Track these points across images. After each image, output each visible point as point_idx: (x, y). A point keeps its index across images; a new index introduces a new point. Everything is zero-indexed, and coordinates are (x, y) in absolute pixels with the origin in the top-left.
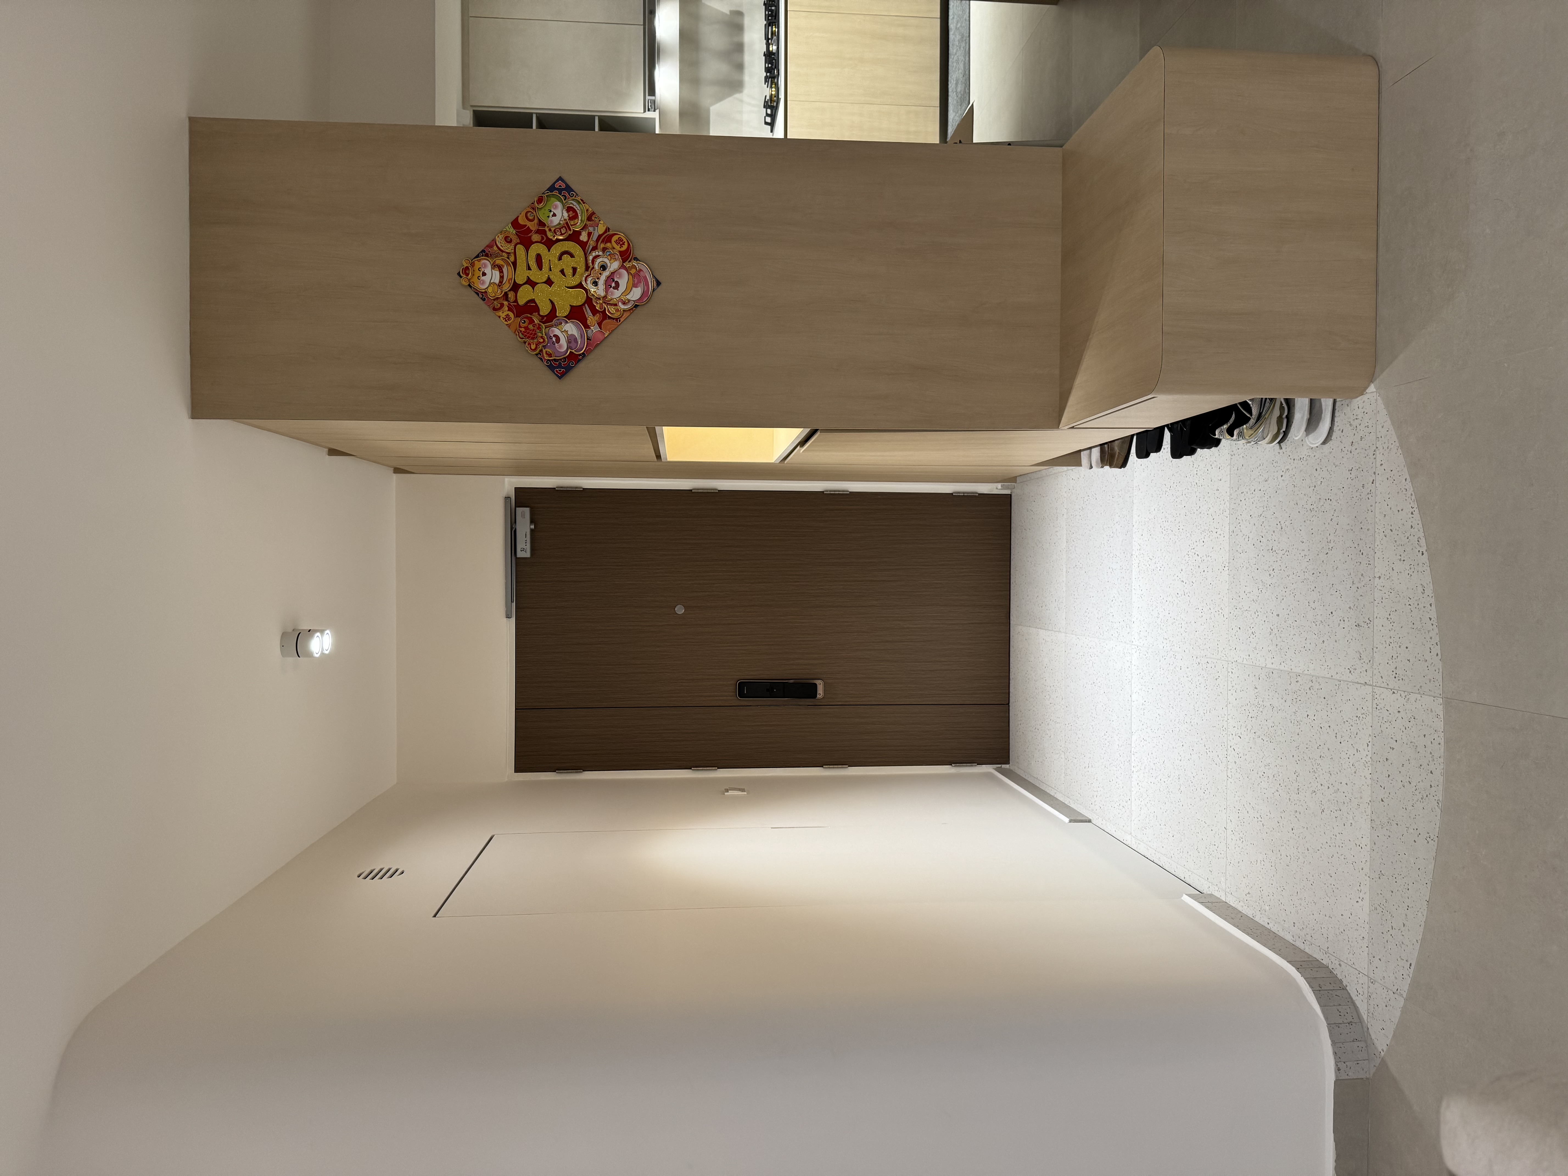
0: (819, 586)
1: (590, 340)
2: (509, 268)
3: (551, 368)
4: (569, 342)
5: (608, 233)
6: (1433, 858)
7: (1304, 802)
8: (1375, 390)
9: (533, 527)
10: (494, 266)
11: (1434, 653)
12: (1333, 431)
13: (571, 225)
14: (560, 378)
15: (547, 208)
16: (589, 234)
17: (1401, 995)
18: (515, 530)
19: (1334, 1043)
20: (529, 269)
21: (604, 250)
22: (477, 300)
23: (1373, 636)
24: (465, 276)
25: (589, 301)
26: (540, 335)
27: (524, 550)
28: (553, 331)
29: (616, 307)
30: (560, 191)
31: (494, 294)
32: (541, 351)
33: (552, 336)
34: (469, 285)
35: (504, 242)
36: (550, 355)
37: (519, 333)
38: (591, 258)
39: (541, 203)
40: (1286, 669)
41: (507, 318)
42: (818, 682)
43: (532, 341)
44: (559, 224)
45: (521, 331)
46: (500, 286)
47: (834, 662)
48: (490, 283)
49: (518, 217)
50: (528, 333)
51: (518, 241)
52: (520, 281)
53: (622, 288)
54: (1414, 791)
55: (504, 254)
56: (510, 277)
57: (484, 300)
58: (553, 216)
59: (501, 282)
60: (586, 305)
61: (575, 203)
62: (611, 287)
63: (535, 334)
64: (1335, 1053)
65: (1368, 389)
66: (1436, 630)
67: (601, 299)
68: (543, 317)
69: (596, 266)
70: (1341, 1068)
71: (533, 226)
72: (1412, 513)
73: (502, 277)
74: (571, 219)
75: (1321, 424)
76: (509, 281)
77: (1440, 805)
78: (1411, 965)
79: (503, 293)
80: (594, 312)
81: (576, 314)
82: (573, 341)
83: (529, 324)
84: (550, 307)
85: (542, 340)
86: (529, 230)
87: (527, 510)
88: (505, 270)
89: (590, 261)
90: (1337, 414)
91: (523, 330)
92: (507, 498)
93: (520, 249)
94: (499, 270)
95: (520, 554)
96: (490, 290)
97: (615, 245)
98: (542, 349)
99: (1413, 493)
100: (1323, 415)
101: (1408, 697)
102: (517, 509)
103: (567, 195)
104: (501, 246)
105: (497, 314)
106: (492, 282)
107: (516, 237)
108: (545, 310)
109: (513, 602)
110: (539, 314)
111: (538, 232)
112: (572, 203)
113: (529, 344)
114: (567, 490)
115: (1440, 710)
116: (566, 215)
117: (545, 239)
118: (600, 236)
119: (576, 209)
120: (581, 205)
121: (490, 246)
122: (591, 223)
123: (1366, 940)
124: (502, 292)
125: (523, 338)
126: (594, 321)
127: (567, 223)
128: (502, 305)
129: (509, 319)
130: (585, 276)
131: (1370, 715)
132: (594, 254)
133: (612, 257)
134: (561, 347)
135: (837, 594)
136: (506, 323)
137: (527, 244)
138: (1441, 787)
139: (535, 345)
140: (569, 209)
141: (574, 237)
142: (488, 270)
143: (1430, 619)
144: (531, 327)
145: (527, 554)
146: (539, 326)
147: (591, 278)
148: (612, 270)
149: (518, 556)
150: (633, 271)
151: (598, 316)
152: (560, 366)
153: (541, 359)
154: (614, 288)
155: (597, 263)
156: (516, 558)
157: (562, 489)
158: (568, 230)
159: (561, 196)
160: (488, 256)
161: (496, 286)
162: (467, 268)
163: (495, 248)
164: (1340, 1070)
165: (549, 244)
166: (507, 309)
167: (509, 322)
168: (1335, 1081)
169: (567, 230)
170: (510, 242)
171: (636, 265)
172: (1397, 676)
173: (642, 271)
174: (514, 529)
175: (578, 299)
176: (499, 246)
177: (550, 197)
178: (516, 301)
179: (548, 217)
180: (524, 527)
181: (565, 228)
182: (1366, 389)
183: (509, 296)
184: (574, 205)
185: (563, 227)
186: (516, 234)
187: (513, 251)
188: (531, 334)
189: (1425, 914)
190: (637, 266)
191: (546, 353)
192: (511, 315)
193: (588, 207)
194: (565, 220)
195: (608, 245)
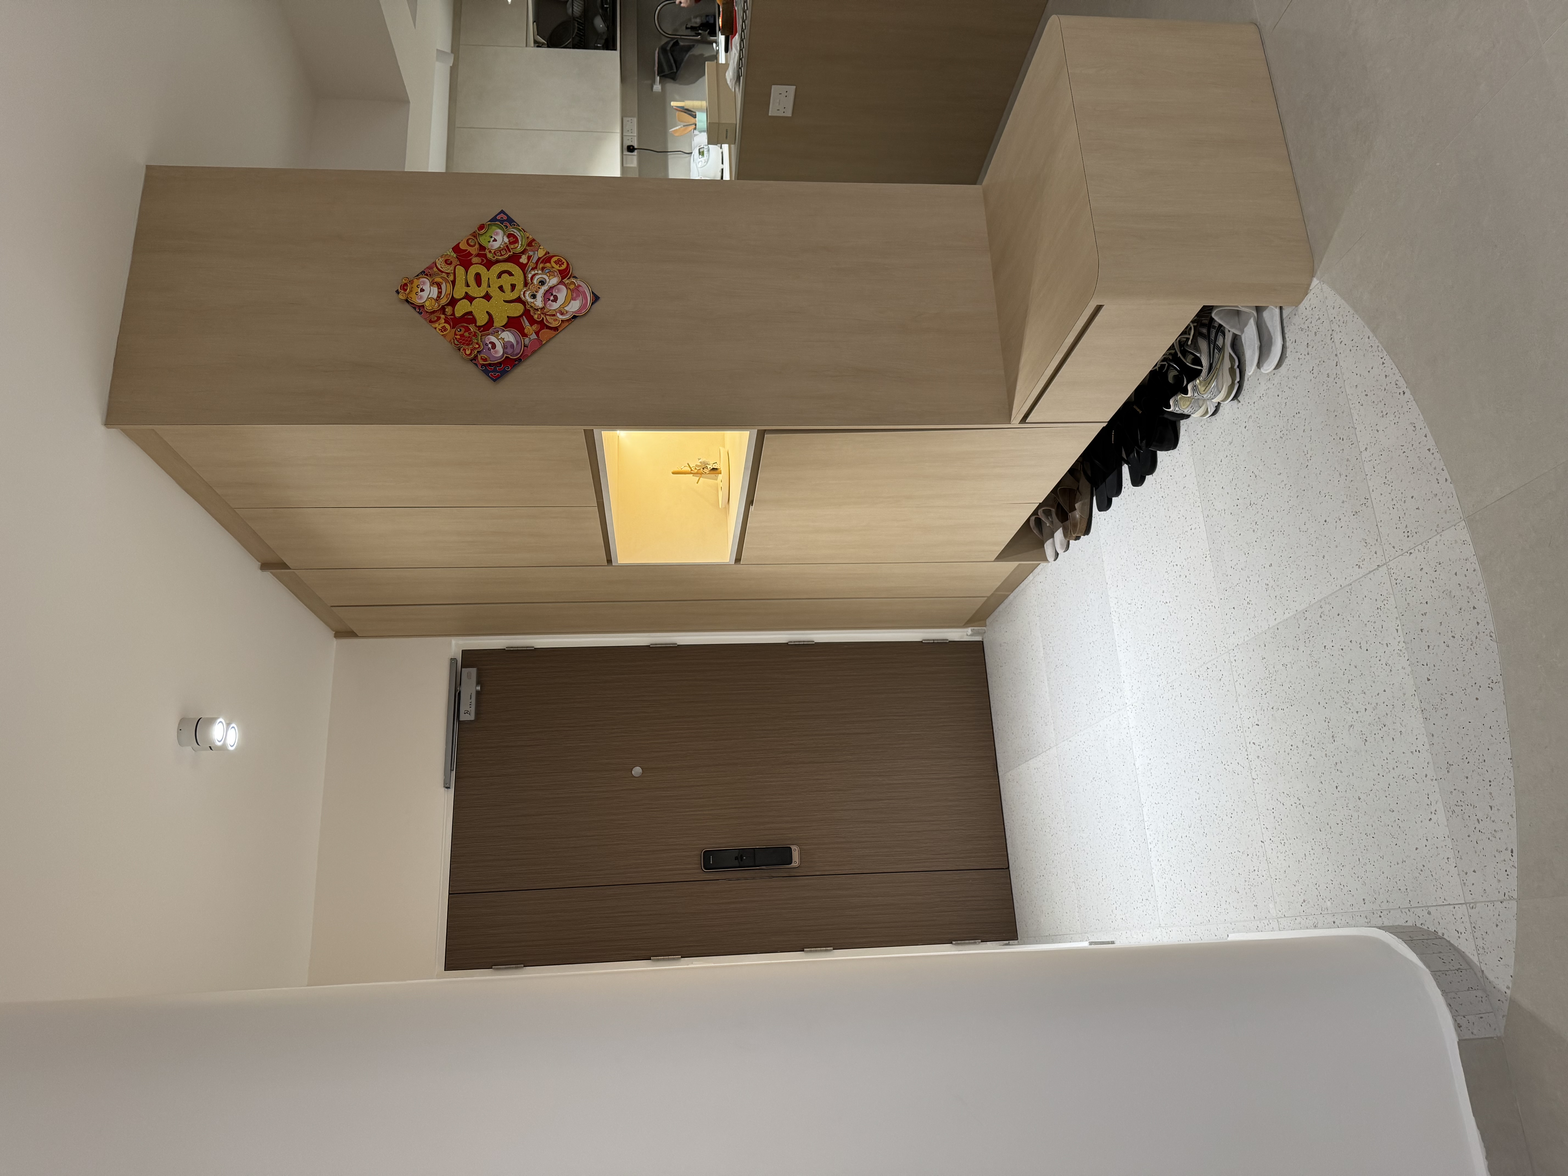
0: (789, 741)
1: (527, 347)
2: (448, 284)
3: (486, 372)
4: (505, 347)
5: (547, 255)
6: (1502, 703)
7: (1343, 745)
8: (1318, 281)
9: (479, 688)
10: (432, 284)
11: (1442, 481)
12: (1286, 348)
13: (511, 249)
14: (494, 381)
15: (488, 234)
16: (529, 258)
17: (1511, 898)
18: (460, 692)
19: (1444, 993)
20: (468, 285)
21: (543, 269)
22: (413, 313)
23: (1374, 513)
24: (402, 291)
25: (526, 313)
26: (476, 341)
27: (468, 712)
28: (489, 339)
29: (554, 317)
30: (502, 222)
31: (431, 308)
32: (476, 357)
33: (488, 343)
34: (407, 301)
35: (443, 264)
36: (485, 360)
37: (454, 340)
38: (530, 276)
39: (482, 230)
40: (1291, 614)
41: (444, 329)
42: (793, 847)
43: (467, 347)
44: (500, 247)
45: (456, 338)
46: (437, 300)
47: (809, 825)
48: (428, 298)
49: (459, 243)
50: (464, 340)
51: (458, 263)
52: (457, 296)
53: (561, 300)
54: (1461, 643)
55: (444, 274)
56: (448, 292)
57: (420, 313)
58: (493, 241)
59: (439, 297)
60: (524, 317)
61: (515, 231)
62: (549, 300)
63: (470, 341)
64: (1449, 1005)
65: (1311, 286)
66: (1438, 456)
67: (539, 310)
68: (479, 327)
69: (535, 281)
70: (1461, 1024)
71: (474, 250)
72: (1383, 363)
73: (440, 293)
74: (511, 243)
75: (1273, 348)
76: (447, 297)
77: (1494, 637)
78: (1512, 852)
79: (441, 306)
80: (532, 322)
81: (513, 323)
82: (509, 347)
83: (465, 332)
84: (487, 317)
85: (477, 346)
86: (470, 254)
87: (473, 671)
88: (443, 286)
89: (529, 279)
90: (1286, 331)
91: (458, 337)
92: (453, 661)
93: (460, 270)
94: (438, 287)
95: (464, 717)
96: (427, 304)
97: (554, 265)
98: (477, 356)
99: (1379, 344)
100: (1273, 340)
101: (1427, 546)
102: (463, 669)
103: (508, 225)
104: (441, 267)
105: (433, 325)
106: (429, 297)
107: (456, 259)
108: (482, 320)
109: (453, 770)
110: (476, 325)
111: (478, 255)
112: (513, 231)
113: (464, 350)
114: (518, 650)
115: (1465, 535)
116: (506, 240)
117: (485, 261)
118: (539, 259)
119: (517, 235)
120: (521, 232)
121: (430, 268)
122: (531, 248)
123: (1452, 860)
124: (439, 306)
125: (458, 345)
126: (532, 331)
127: (507, 246)
128: (439, 318)
129: (446, 330)
130: (523, 291)
131: (1392, 596)
132: (533, 273)
133: (551, 274)
134: (496, 352)
135: (808, 749)
136: (442, 333)
137: (466, 264)
138: (1489, 617)
139: (470, 350)
140: (509, 236)
141: (514, 259)
142: (427, 287)
143: (1429, 450)
144: (467, 334)
145: (472, 717)
146: (475, 333)
147: (530, 292)
148: (551, 284)
149: (462, 719)
150: (572, 287)
151: (535, 327)
152: (495, 371)
153: (476, 364)
154: (552, 301)
155: (536, 279)
156: (459, 722)
157: (512, 649)
158: (508, 252)
159: (503, 226)
160: (428, 276)
161: (433, 301)
162: (406, 285)
163: (435, 269)
164: (1461, 1026)
165: (489, 265)
166: (444, 321)
167: (445, 333)
168: (1458, 1042)
169: (506, 252)
170: (451, 264)
171: (575, 281)
172: (1409, 534)
173: (581, 286)
174: (458, 692)
175: (517, 310)
176: (439, 267)
177: (492, 226)
178: (453, 314)
179: (489, 242)
180: (470, 688)
181: (505, 249)
182: (1310, 286)
183: (447, 310)
184: (515, 232)
185: (503, 249)
186: (457, 257)
187: (453, 271)
188: (467, 341)
189: (1511, 776)
190: (576, 283)
191: (482, 358)
192: (447, 326)
193: (528, 235)
194: (506, 243)
195: (548, 265)
